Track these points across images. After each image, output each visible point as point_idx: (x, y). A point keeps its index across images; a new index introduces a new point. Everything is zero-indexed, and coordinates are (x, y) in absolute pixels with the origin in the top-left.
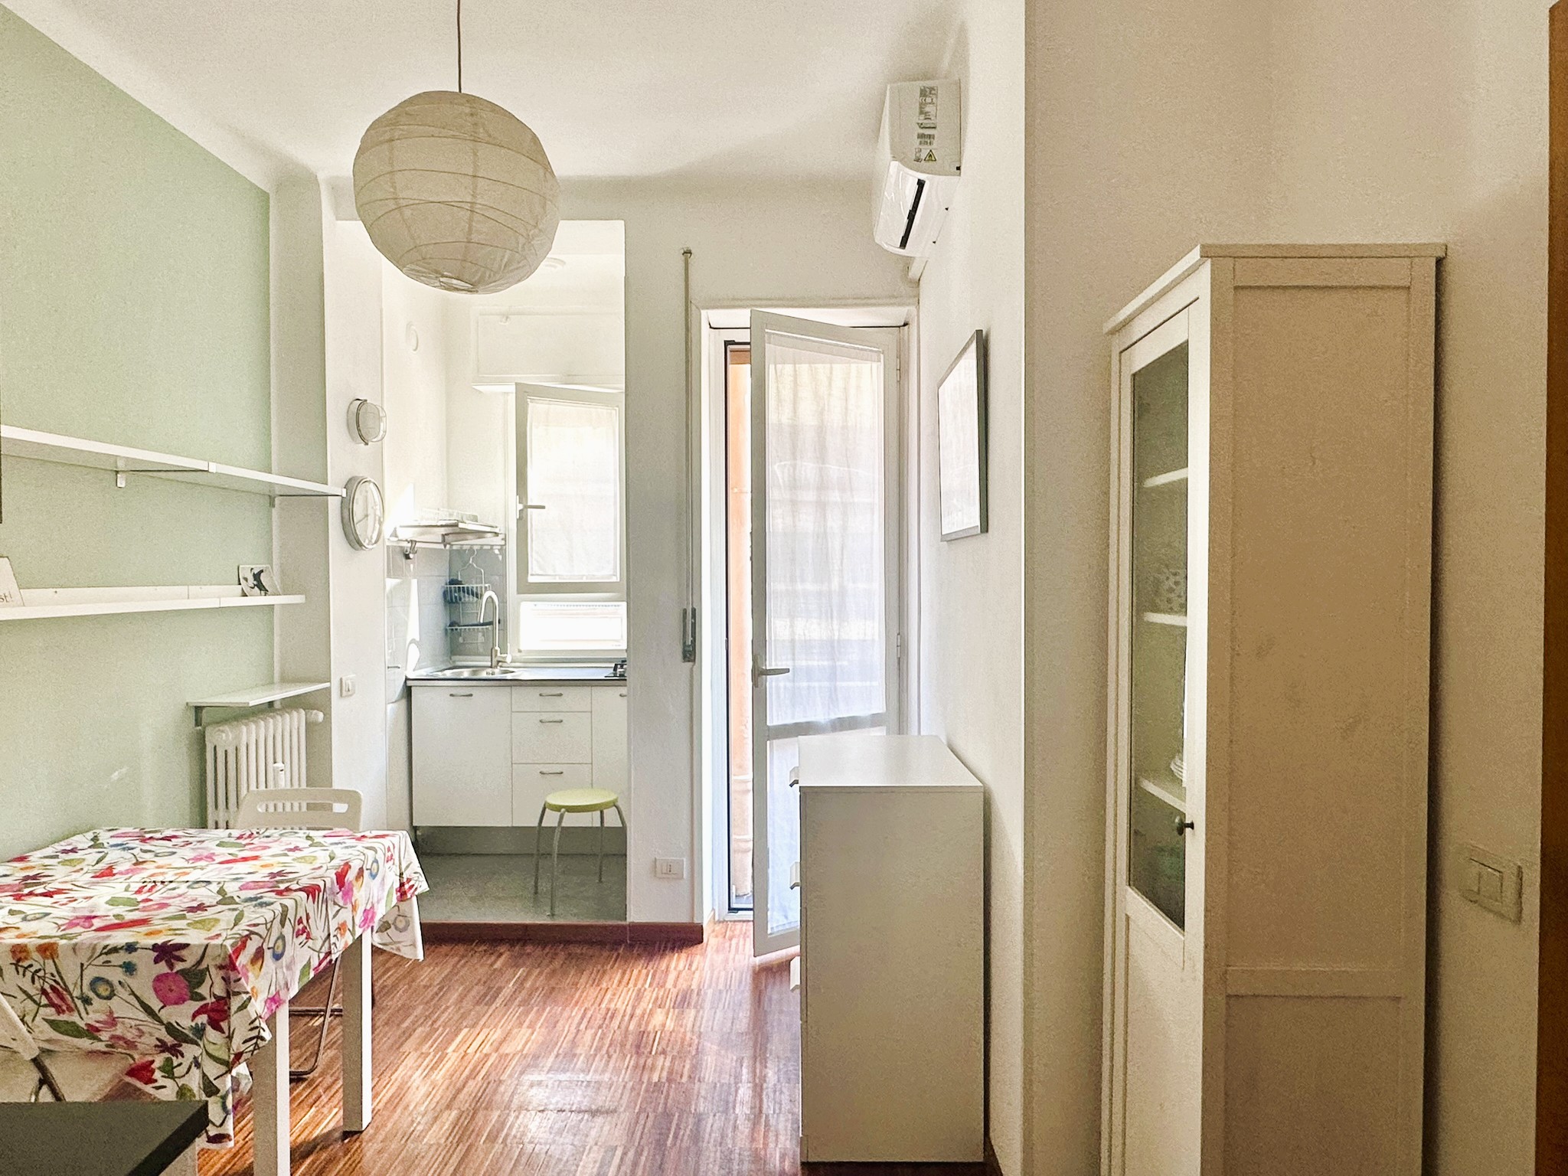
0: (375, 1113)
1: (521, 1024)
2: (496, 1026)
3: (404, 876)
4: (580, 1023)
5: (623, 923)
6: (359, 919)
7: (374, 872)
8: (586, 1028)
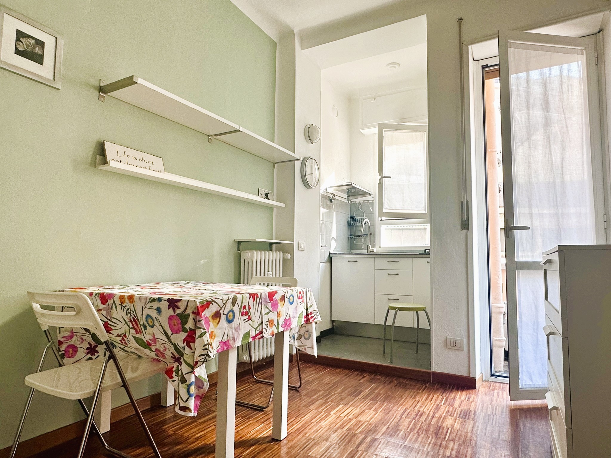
0: (289, 434)
1: (370, 409)
2: (357, 407)
3: (309, 310)
4: (403, 414)
5: (428, 371)
6: (281, 321)
7: (291, 301)
8: (406, 418)
